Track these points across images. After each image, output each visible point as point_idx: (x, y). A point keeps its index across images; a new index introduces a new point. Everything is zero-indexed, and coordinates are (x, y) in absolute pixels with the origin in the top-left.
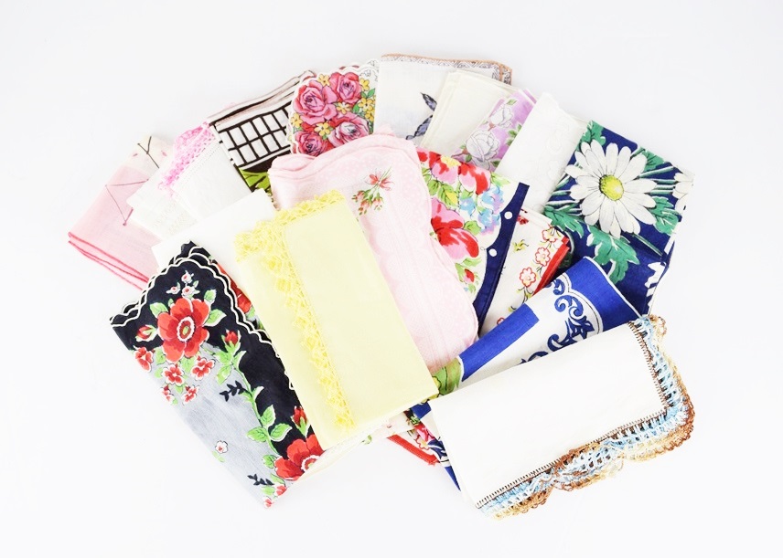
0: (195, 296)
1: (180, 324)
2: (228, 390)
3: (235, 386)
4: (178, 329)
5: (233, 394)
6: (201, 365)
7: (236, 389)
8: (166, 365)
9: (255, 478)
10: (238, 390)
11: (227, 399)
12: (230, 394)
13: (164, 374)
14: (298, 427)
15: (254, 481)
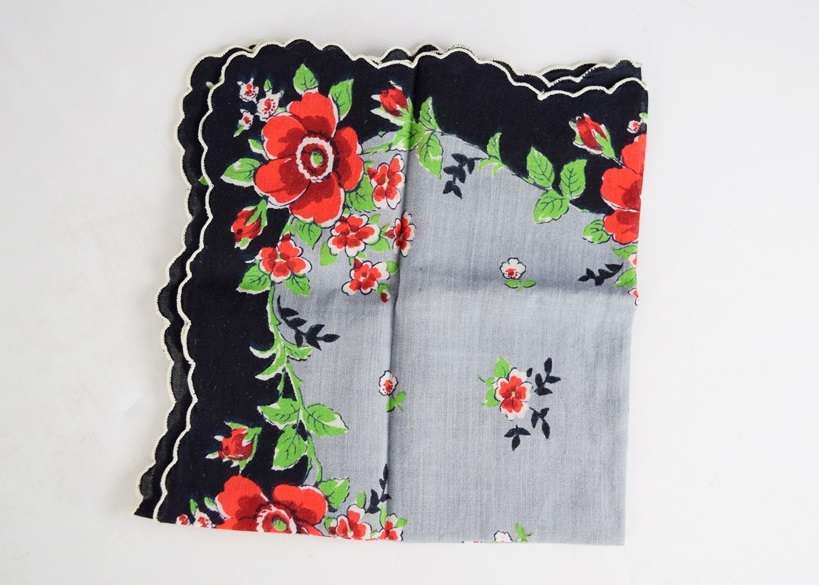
0: (283, 103)
1: (299, 161)
2: (450, 177)
3: (457, 164)
4: (301, 169)
5: (463, 180)
6: (380, 182)
7: (461, 168)
8: (327, 234)
9: (590, 274)
10: (466, 168)
11: (458, 193)
12: (458, 182)
13: (335, 249)
14: (594, 152)
15: (592, 281)
